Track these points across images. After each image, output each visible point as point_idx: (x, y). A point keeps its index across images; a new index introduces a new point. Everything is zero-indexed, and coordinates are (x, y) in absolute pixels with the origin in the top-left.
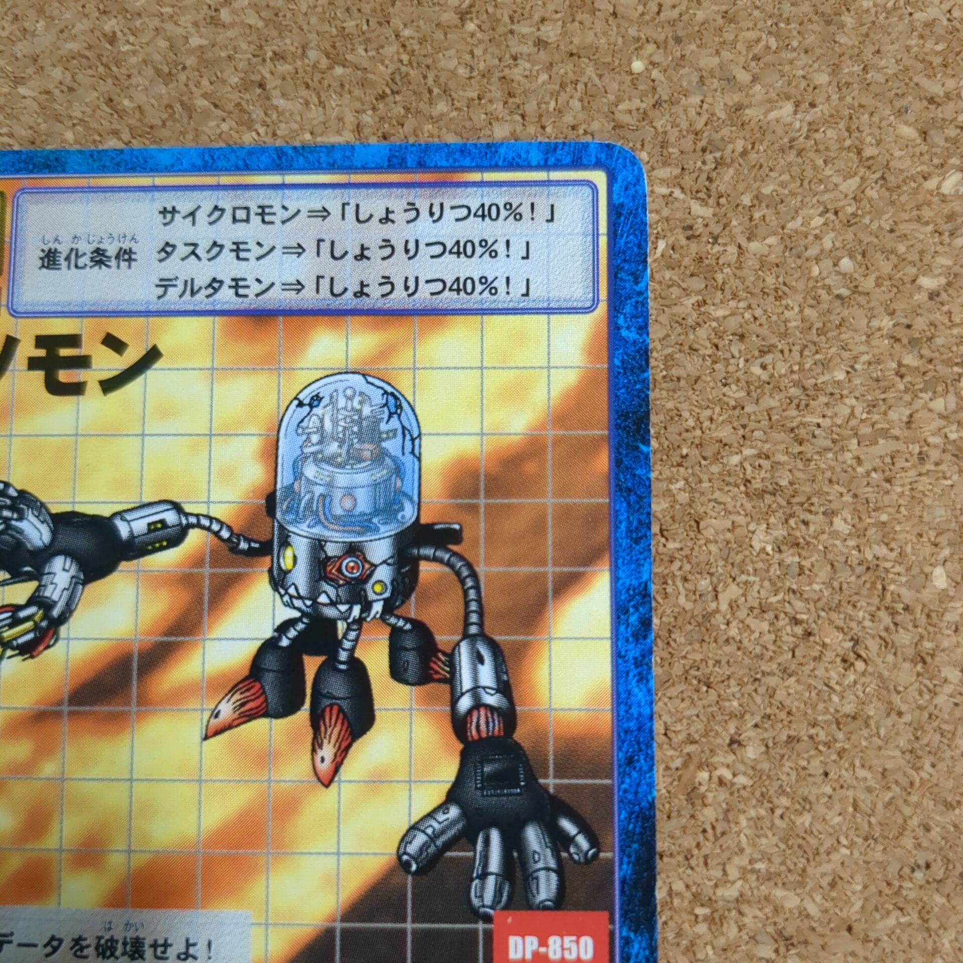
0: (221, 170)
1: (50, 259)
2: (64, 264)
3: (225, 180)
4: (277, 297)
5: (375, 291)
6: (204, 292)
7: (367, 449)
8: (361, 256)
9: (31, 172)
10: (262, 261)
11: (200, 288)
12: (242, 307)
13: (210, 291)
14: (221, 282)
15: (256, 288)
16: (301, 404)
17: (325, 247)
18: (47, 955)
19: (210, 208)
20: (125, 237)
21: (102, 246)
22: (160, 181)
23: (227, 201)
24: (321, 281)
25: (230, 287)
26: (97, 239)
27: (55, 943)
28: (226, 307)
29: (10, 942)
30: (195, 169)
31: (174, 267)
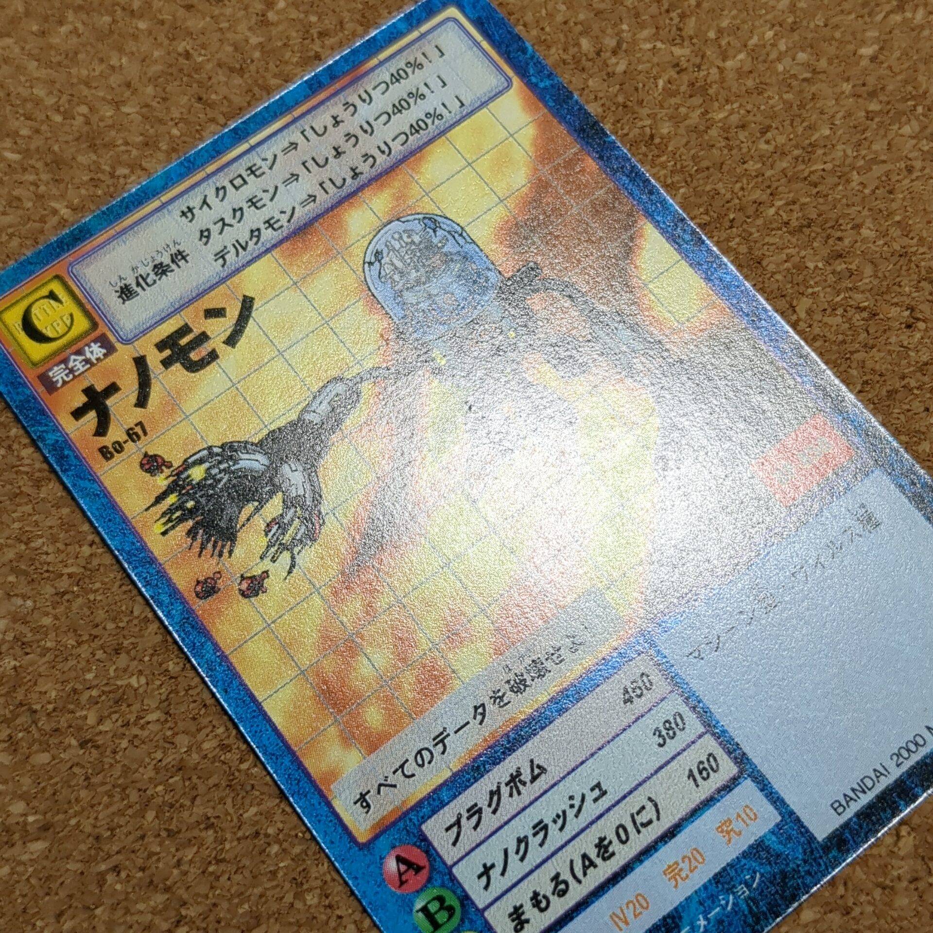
0: (202, 165)
1: (126, 293)
2: (139, 290)
3: (210, 169)
4: (302, 214)
5: (365, 168)
6: (251, 244)
7: (436, 260)
8: (338, 153)
9: (68, 250)
10: (275, 199)
11: (247, 243)
12: (285, 234)
13: (255, 239)
14: (258, 230)
15: (284, 218)
16: (371, 264)
17: (310, 164)
18: (481, 723)
19: (213, 191)
20: (168, 246)
21: (156, 262)
22: (164, 199)
23: (223, 180)
24: (324, 185)
25: (266, 229)
26: (150, 260)
27: (480, 710)
28: (273, 242)
29: (448, 735)
30: (182, 177)
31: (217, 242)
